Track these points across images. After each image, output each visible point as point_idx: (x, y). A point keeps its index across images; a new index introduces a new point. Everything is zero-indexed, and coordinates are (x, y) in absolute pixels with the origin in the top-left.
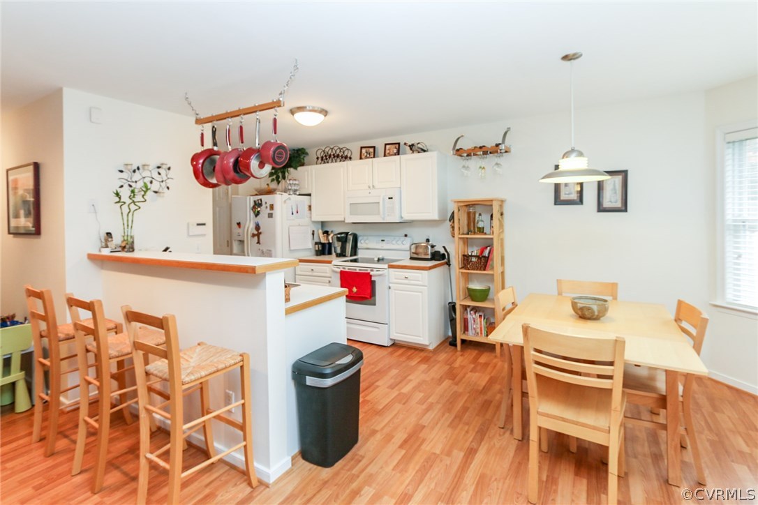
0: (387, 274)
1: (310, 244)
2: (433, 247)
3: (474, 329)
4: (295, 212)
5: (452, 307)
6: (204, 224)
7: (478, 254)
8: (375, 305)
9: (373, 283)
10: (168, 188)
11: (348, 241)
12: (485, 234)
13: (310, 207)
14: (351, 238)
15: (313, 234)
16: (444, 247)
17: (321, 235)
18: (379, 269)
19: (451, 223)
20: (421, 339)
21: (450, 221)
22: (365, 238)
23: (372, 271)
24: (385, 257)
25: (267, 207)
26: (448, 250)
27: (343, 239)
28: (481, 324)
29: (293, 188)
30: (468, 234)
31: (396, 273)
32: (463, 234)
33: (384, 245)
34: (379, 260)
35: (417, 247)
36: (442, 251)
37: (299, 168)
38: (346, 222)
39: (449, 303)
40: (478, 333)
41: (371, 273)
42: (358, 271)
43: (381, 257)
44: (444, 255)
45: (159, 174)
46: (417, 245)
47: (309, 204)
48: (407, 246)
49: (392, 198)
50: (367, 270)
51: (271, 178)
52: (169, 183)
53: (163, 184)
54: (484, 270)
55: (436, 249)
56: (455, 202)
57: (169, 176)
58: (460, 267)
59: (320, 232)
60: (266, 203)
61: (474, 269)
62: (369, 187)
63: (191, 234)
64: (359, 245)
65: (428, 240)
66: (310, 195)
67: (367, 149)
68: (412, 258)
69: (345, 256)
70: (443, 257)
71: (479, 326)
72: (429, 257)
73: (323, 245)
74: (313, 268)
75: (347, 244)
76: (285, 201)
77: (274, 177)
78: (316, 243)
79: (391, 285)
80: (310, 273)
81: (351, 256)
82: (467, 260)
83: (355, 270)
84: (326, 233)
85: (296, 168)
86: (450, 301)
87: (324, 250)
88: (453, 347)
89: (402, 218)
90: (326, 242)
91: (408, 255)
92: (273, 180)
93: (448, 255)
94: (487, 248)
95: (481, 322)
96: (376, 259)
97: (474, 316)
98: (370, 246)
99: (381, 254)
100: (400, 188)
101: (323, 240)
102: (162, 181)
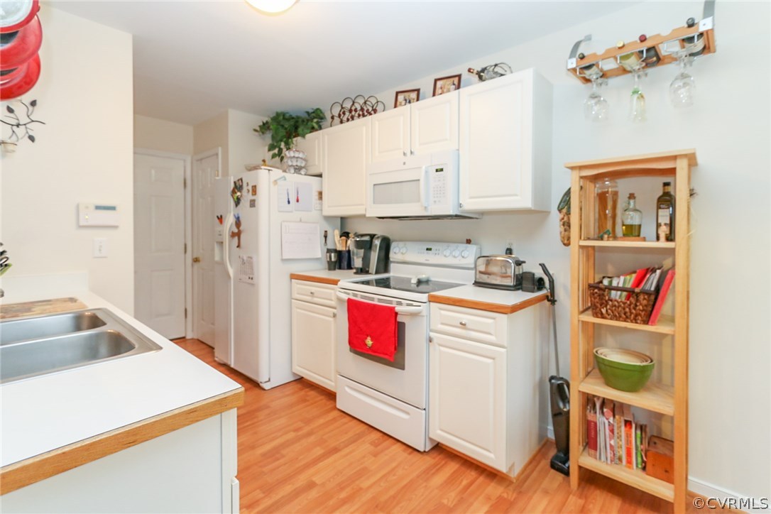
0: (424, 313)
1: (318, 252)
2: (519, 263)
3: (611, 447)
4: (293, 200)
5: (560, 390)
6: (113, 208)
7: (629, 285)
8: (403, 368)
9: (400, 327)
10: (32, 138)
11: (373, 248)
12: (644, 239)
13: (320, 194)
14: (377, 242)
15: (326, 237)
16: (543, 266)
17: (337, 238)
18: (411, 302)
19: (561, 216)
20: (492, 456)
21: (560, 211)
22: (401, 244)
23: (400, 304)
24: (433, 279)
25: (248, 191)
26: (551, 272)
27: (366, 245)
28: (628, 442)
29: (295, 164)
30: (601, 238)
31: (443, 312)
32: (589, 239)
33: (431, 258)
34: (420, 282)
35: (488, 263)
36: (539, 273)
37: (309, 136)
38: (367, 215)
39: (552, 378)
40: (620, 459)
41: (398, 309)
42: (376, 302)
43: (423, 277)
44: (541, 280)
45: (10, 110)
46: (489, 260)
47: (319, 190)
48: (470, 261)
49: (442, 170)
50: (391, 302)
51: (272, 153)
52: (35, 129)
53: (21, 131)
54: (646, 322)
55: (526, 268)
56: (572, 168)
57: (33, 117)
58: (581, 309)
59: (337, 233)
60: (248, 184)
61: (617, 318)
62: (404, 154)
63: (82, 223)
64: (392, 256)
65: (509, 251)
66: (320, 176)
67: (406, 94)
68: (478, 284)
69: (367, 272)
70: (540, 284)
71: (623, 443)
72: (511, 283)
73: (339, 253)
74: (313, 289)
75: (372, 253)
76: (275, 182)
77: (276, 151)
78: (329, 251)
79: (432, 334)
80: (308, 298)
81: (377, 272)
82: (601, 296)
83: (372, 299)
84: (345, 235)
85: (303, 136)
86: (554, 374)
87: (341, 261)
88: (560, 476)
89: (460, 205)
90: (344, 249)
91: (471, 276)
92: (274, 156)
93: (552, 282)
94: (654, 271)
95: (628, 436)
96: (414, 281)
97: (611, 420)
98: (410, 257)
99: (425, 273)
100: (458, 150)
101: (340, 247)
102: (18, 125)
